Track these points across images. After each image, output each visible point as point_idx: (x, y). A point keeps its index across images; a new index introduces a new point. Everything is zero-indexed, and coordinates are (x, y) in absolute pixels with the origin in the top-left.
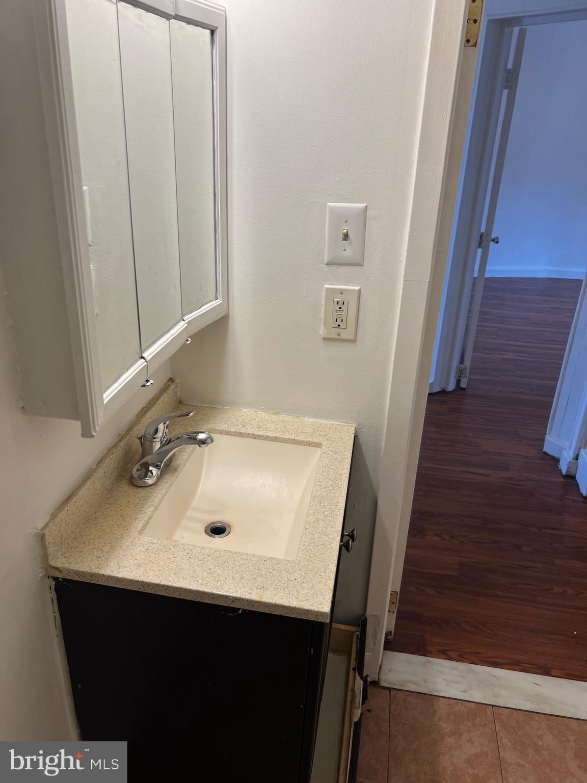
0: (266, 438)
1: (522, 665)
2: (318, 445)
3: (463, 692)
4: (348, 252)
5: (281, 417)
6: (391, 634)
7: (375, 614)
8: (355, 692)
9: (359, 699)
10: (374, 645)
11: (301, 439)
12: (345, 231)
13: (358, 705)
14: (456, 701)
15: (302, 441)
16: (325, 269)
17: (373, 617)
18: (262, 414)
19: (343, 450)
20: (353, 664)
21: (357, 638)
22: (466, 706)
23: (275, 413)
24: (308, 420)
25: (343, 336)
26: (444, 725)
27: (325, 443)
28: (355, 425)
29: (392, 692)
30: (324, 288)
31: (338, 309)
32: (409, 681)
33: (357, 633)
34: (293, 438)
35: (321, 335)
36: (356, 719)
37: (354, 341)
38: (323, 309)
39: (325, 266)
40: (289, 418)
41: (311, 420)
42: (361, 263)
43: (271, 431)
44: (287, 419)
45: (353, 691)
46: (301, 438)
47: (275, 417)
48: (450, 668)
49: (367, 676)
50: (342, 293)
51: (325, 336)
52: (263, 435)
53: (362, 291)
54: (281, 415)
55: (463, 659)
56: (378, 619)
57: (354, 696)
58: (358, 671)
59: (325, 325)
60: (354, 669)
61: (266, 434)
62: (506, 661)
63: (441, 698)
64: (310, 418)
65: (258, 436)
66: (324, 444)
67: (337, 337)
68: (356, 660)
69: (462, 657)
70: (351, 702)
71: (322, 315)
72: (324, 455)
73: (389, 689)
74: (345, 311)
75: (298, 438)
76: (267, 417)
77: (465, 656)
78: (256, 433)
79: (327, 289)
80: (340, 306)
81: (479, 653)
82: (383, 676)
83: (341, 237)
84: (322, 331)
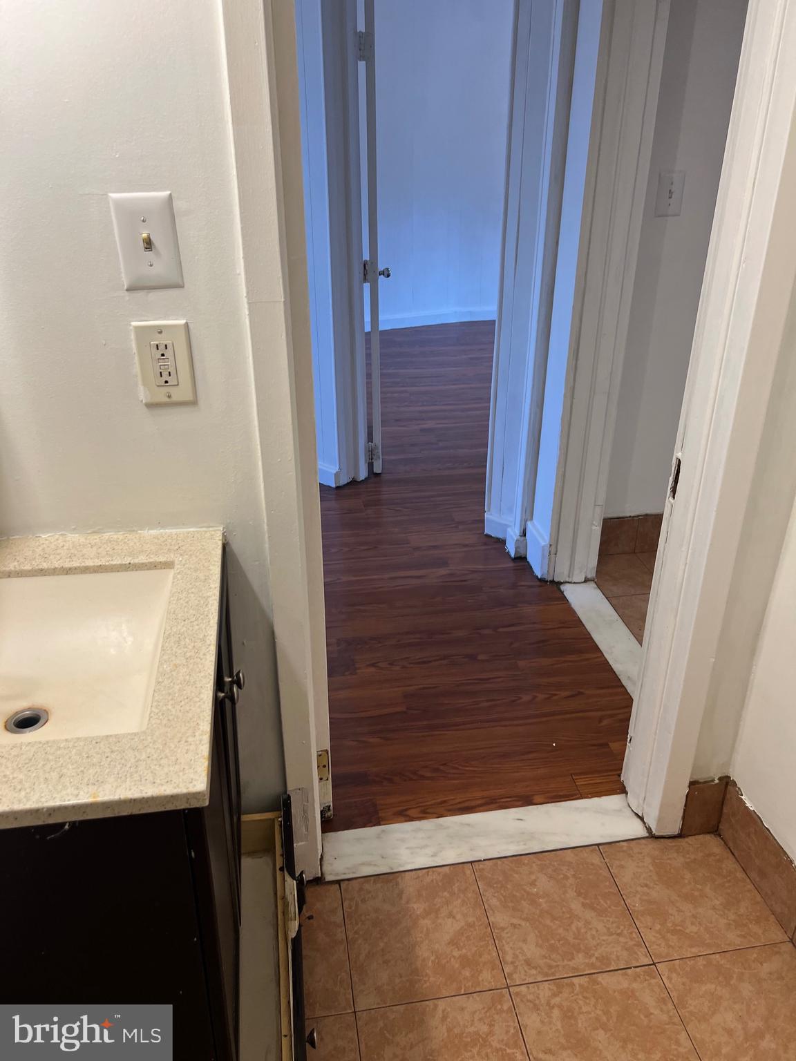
0: (85, 570)
1: (498, 801)
2: (168, 565)
3: (432, 856)
4: (158, 267)
5: (106, 536)
6: (329, 810)
7: (300, 787)
8: (287, 899)
9: (294, 907)
10: (307, 830)
11: (140, 562)
12: (145, 235)
13: (293, 915)
14: (427, 870)
15: (142, 564)
16: (127, 298)
17: (298, 791)
18: (73, 538)
19: (206, 564)
20: (279, 862)
21: (280, 826)
22: (439, 874)
23: (94, 532)
24: (149, 533)
25: (175, 398)
26: (415, 906)
27: (178, 559)
28: (221, 529)
29: (342, 885)
30: (131, 328)
31: (159, 356)
32: (363, 864)
33: (280, 819)
34: (128, 562)
35: (142, 401)
36: (293, 934)
37: (194, 403)
38: (136, 359)
39: (126, 293)
40: (119, 536)
41: (154, 532)
42: (181, 283)
43: (91, 559)
44: (115, 537)
45: (284, 898)
46: (142, 559)
47: (96, 537)
48: (413, 831)
49: (302, 873)
50: (160, 332)
51: (149, 400)
52: (79, 567)
53: (191, 326)
54: (104, 533)
55: (427, 815)
56: (306, 792)
57: (286, 905)
58: (287, 870)
59: (144, 385)
60: (281, 869)
61: (83, 564)
62: (479, 802)
63: (407, 873)
64: (152, 529)
65: (70, 569)
66: (176, 562)
67: (167, 400)
68: (282, 855)
69: (426, 813)
70: (283, 913)
71: (137, 369)
72: (179, 576)
73: (338, 882)
74: (171, 358)
75: (136, 561)
76: (82, 540)
77: (428, 811)
78: (67, 565)
79: (136, 328)
80: (162, 352)
81: (445, 802)
82: (326, 868)
83: (142, 245)
84: (143, 395)
